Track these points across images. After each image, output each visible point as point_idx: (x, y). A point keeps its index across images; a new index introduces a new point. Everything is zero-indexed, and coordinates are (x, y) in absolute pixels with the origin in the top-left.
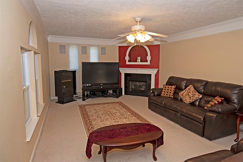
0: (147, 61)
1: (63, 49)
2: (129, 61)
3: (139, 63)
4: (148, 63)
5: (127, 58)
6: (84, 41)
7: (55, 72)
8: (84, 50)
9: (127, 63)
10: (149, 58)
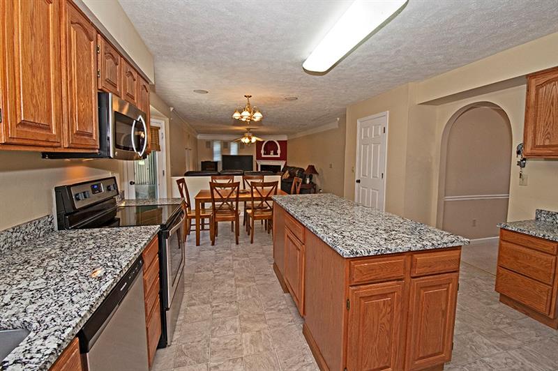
0: (277, 154)
1: (209, 145)
2: (264, 154)
3: (272, 155)
4: (279, 156)
5: (262, 152)
6: (226, 138)
7: (202, 162)
8: (226, 145)
9: (263, 156)
10: (279, 152)
